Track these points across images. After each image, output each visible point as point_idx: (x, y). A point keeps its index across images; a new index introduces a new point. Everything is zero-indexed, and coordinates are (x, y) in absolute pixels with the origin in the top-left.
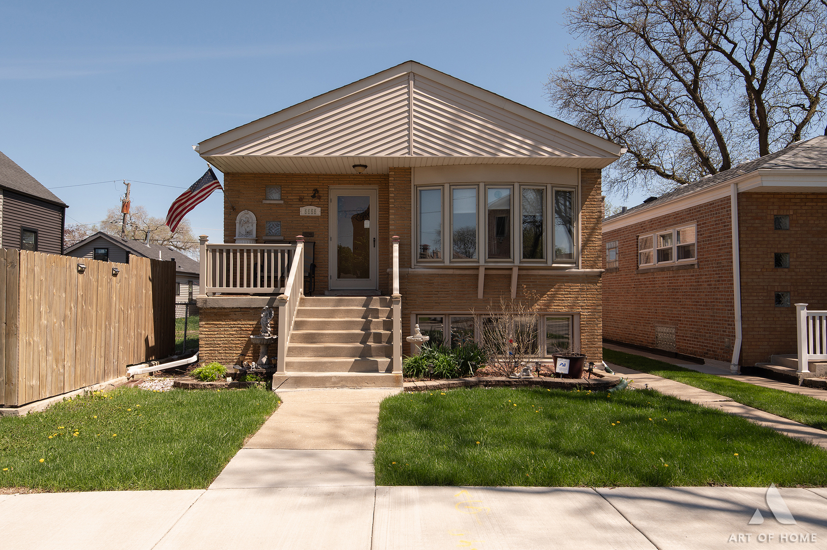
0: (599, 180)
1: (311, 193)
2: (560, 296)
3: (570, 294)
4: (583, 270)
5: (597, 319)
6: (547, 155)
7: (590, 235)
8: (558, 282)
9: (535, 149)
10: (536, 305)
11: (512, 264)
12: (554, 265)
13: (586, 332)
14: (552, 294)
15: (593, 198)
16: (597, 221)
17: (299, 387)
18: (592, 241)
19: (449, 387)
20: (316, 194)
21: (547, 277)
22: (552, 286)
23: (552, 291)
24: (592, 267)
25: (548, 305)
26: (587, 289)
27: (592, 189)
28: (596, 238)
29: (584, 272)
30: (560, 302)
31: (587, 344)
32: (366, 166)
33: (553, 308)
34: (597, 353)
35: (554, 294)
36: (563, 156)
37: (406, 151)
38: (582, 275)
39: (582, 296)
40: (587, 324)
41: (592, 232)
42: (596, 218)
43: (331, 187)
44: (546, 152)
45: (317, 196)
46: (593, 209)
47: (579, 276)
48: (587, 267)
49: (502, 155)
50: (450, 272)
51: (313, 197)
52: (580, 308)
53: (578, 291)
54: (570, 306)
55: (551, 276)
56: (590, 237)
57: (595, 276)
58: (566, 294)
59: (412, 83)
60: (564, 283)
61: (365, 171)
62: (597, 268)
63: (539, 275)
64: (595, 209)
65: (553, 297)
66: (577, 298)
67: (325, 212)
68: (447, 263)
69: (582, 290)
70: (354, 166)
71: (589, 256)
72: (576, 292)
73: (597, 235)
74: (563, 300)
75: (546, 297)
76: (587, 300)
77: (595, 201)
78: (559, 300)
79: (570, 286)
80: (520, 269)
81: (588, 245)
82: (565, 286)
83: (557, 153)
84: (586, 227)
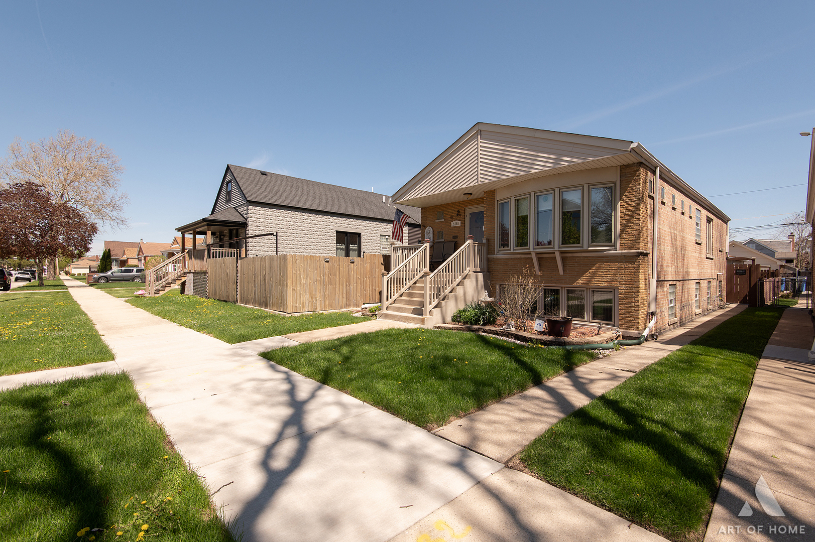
0: (638, 173)
1: (456, 213)
2: (600, 273)
3: (609, 272)
4: (620, 251)
5: (634, 293)
6: (566, 164)
7: (629, 221)
8: (599, 262)
9: (557, 161)
10: (580, 280)
11: (553, 250)
12: (590, 249)
13: (623, 304)
14: (593, 272)
15: (632, 189)
16: (636, 208)
17: (386, 319)
18: (631, 226)
19: (458, 329)
20: (459, 214)
21: (589, 258)
22: (593, 266)
23: (593, 269)
24: (630, 248)
25: (589, 281)
26: (625, 268)
27: (631, 182)
28: (634, 223)
29: (621, 253)
30: (600, 278)
31: (624, 314)
32: (471, 194)
33: (594, 283)
34: (633, 323)
35: (595, 272)
36: (580, 161)
37: (476, 181)
38: (621, 256)
39: (620, 273)
40: (625, 297)
41: (631, 219)
42: (634, 206)
43: (467, 208)
44: (566, 161)
45: (459, 215)
46: (632, 198)
47: (618, 256)
48: (625, 248)
49: (534, 171)
50: (518, 256)
51: (457, 215)
52: (618, 283)
53: (616, 269)
54: (609, 281)
55: (593, 257)
56: (628, 223)
57: (633, 256)
58: (605, 272)
59: (479, 136)
60: (603, 262)
61: (471, 197)
62: (634, 249)
63: (582, 257)
64: (634, 198)
65: (594, 274)
66: (615, 275)
67: (463, 223)
68: (512, 251)
69: (620, 268)
70: (464, 194)
71: (627, 239)
72: (614, 270)
73: (636, 221)
74: (603, 277)
75: (588, 274)
76: (624, 277)
77: (633, 191)
78: (599, 276)
79: (609, 265)
80: (562, 252)
81: (626, 230)
82: (604, 265)
83: (575, 160)
84: (624, 215)
